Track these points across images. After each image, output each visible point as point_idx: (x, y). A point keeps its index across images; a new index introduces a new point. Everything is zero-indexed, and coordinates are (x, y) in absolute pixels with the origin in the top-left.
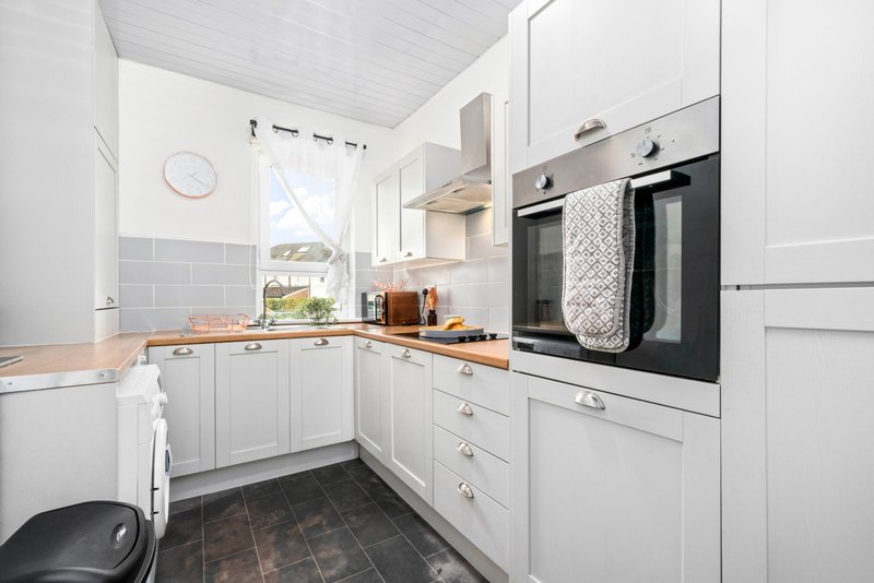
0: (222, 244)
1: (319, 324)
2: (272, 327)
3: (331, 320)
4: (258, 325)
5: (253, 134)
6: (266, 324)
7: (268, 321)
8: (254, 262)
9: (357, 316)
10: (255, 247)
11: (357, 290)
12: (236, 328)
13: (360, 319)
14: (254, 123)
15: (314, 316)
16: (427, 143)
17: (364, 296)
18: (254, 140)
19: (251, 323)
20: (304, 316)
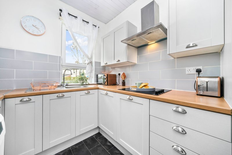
0: (47, 55)
1: (83, 85)
2: (66, 86)
3: (87, 83)
4: (61, 86)
5: (60, 15)
6: (65, 86)
7: (65, 84)
8: (60, 62)
9: (95, 82)
10: (60, 57)
11: (95, 73)
12: (53, 87)
13: (96, 83)
14: (61, 10)
15: (81, 82)
16: (128, 21)
17: (97, 75)
18: (61, 17)
19: (59, 85)
20: (78, 82)
